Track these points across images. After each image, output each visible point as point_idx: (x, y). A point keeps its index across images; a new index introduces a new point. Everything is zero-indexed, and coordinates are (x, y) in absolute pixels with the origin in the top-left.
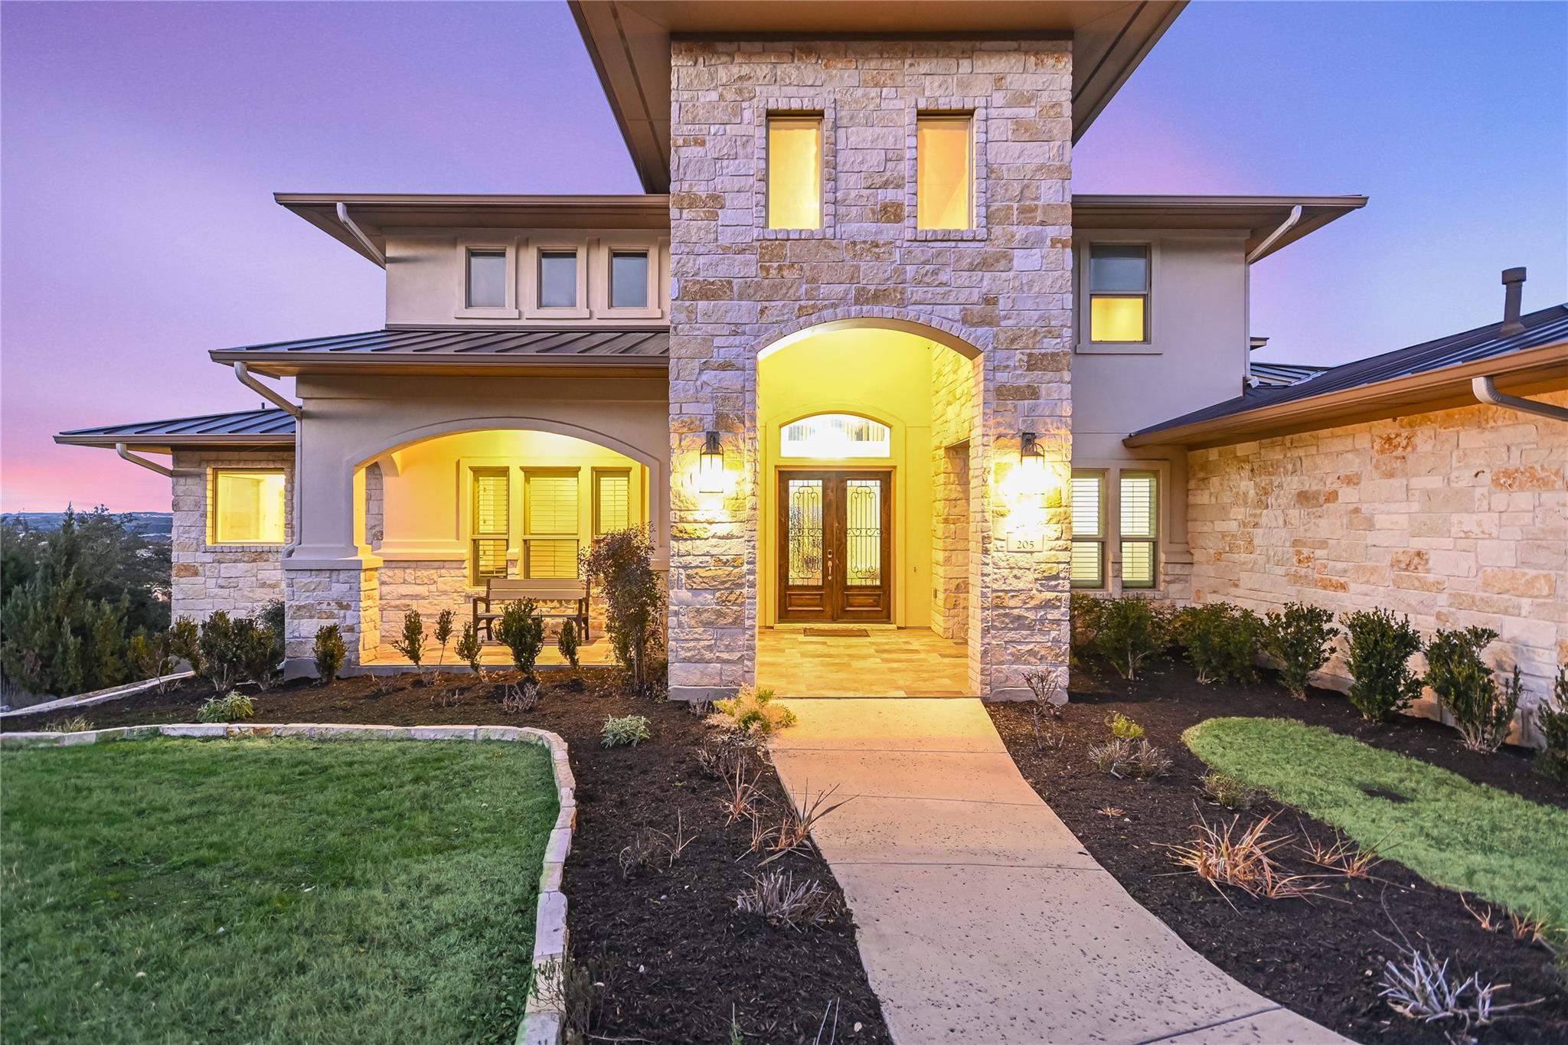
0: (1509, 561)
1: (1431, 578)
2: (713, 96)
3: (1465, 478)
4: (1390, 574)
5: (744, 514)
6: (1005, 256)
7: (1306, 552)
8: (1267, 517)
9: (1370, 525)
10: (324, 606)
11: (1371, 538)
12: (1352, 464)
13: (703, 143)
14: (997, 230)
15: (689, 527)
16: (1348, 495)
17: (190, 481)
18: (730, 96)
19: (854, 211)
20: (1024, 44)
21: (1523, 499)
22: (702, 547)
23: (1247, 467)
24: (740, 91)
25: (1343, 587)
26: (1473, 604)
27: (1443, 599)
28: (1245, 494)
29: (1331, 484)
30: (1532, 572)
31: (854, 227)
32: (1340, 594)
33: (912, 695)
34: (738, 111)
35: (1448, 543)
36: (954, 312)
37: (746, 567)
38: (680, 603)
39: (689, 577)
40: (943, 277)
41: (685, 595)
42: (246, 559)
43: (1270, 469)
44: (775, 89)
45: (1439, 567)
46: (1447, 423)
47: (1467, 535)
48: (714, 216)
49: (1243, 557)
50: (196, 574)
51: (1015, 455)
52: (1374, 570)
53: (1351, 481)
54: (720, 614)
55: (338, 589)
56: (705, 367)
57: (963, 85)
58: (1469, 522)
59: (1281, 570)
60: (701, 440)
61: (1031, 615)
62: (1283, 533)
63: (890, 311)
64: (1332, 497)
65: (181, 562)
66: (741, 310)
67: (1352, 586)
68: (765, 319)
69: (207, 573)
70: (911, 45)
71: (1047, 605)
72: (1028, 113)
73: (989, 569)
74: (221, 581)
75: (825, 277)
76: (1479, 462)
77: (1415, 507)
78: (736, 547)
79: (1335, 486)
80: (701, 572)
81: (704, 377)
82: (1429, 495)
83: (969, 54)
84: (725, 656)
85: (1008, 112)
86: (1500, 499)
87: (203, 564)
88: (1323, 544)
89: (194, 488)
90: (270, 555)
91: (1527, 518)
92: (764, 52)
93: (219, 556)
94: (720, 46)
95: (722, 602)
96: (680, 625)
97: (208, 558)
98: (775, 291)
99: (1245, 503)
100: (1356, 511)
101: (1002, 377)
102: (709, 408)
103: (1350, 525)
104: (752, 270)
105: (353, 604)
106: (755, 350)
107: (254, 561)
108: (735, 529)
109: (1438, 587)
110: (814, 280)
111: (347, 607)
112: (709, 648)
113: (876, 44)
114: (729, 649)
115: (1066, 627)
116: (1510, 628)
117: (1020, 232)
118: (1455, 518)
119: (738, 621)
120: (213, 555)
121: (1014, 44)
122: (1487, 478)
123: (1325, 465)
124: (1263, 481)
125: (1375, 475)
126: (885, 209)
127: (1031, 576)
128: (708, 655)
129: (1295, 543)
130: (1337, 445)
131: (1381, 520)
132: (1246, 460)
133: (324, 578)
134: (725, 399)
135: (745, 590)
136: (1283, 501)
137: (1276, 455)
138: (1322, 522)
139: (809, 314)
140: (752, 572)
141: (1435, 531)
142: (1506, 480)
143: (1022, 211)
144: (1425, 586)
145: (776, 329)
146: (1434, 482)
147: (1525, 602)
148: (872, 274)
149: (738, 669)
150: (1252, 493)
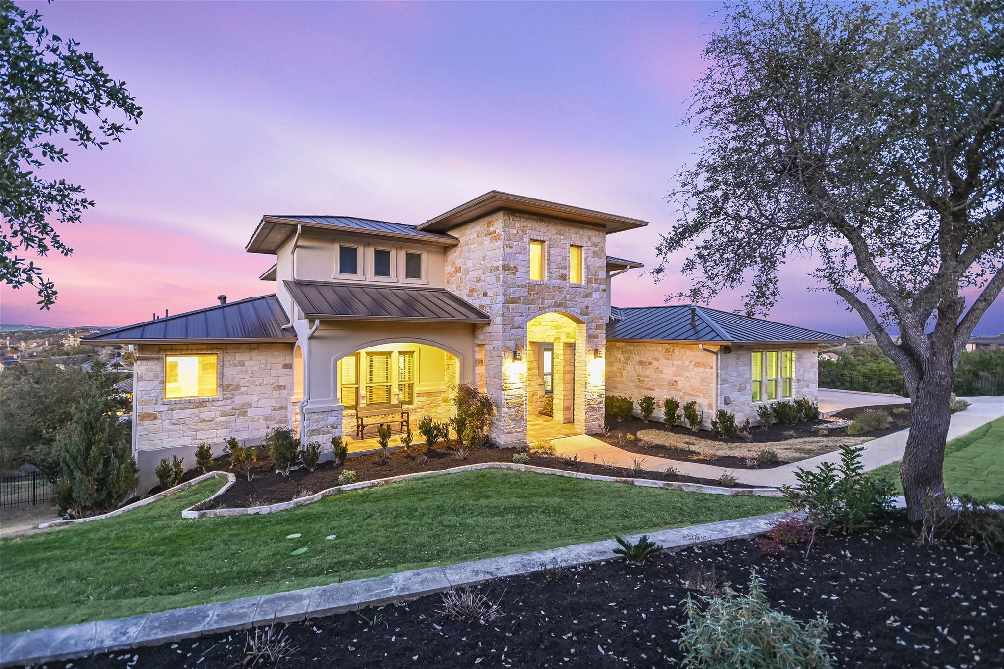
0: (697, 384)
1: (679, 388)
2: (515, 231)
3: (687, 363)
4: (668, 387)
5: (524, 380)
6: (591, 293)
7: (642, 379)
8: (628, 367)
9: (662, 372)
10: (325, 428)
11: (662, 376)
12: (657, 355)
13: (512, 248)
14: (589, 285)
15: (508, 385)
16: (655, 363)
17: (150, 362)
18: (520, 232)
19: (554, 276)
20: (596, 228)
21: (701, 369)
22: (511, 392)
23: (621, 350)
24: (523, 231)
25: (653, 390)
26: (689, 395)
27: (681, 394)
28: (620, 359)
29: (650, 360)
30: (703, 387)
31: (554, 281)
32: (653, 392)
33: (567, 436)
34: (522, 238)
35: (683, 379)
36: (579, 311)
37: (524, 398)
38: (505, 413)
39: (507, 403)
40: (576, 299)
41: (506, 410)
42: (191, 407)
43: (630, 352)
44: (533, 231)
45: (681, 385)
46: (683, 348)
47: (688, 377)
48: (515, 274)
49: (619, 379)
50: (155, 418)
51: (592, 356)
52: (663, 385)
53: (656, 359)
54: (517, 415)
55: (332, 420)
56: (512, 328)
57: (581, 238)
58: (688, 374)
59: (633, 384)
60: (511, 354)
61: (596, 406)
62: (634, 372)
63: (563, 310)
64: (650, 363)
65: (144, 412)
66: (522, 307)
67: (656, 390)
68: (530, 311)
69: (164, 417)
70: (569, 223)
71: (600, 403)
72: (596, 249)
73: (587, 393)
74: (173, 421)
75: (546, 297)
76: (691, 359)
77: (674, 369)
78: (521, 391)
79: (651, 360)
80: (511, 401)
81: (512, 332)
82: (678, 366)
83: (582, 228)
84: (518, 430)
85: (592, 248)
86: (696, 369)
87: (160, 412)
88: (647, 377)
89: (154, 367)
90: (208, 403)
91: (702, 374)
92: (530, 219)
93: (173, 407)
94: (517, 214)
95: (517, 411)
96: (505, 421)
97: (165, 408)
98: (533, 302)
99: (620, 362)
100: (658, 368)
101: (590, 332)
102: (513, 342)
103: (656, 372)
104: (527, 294)
105: (339, 426)
106: (526, 322)
107: (197, 407)
108: (521, 385)
109: (680, 390)
110: (543, 299)
111: (336, 428)
112: (513, 428)
113: (559, 221)
114: (519, 427)
115: (604, 409)
116: (698, 400)
117: (595, 286)
118: (685, 373)
119: (522, 418)
120: (167, 406)
121: (592, 227)
122: (693, 363)
123: (648, 354)
124: (627, 356)
125: (664, 359)
126: (562, 275)
127: (596, 394)
128: (513, 431)
129: (638, 376)
130: (652, 349)
131: (665, 371)
132: (620, 348)
133: (324, 415)
134: (518, 339)
135: (524, 406)
136: (634, 363)
137: (632, 348)
138: (647, 371)
139: (542, 310)
140: (526, 400)
141: (680, 376)
142: (697, 364)
143: (596, 279)
144: (677, 390)
145: (533, 314)
146: (680, 363)
147: (701, 394)
148: (559, 298)
149: (522, 434)
150: (622, 359)
